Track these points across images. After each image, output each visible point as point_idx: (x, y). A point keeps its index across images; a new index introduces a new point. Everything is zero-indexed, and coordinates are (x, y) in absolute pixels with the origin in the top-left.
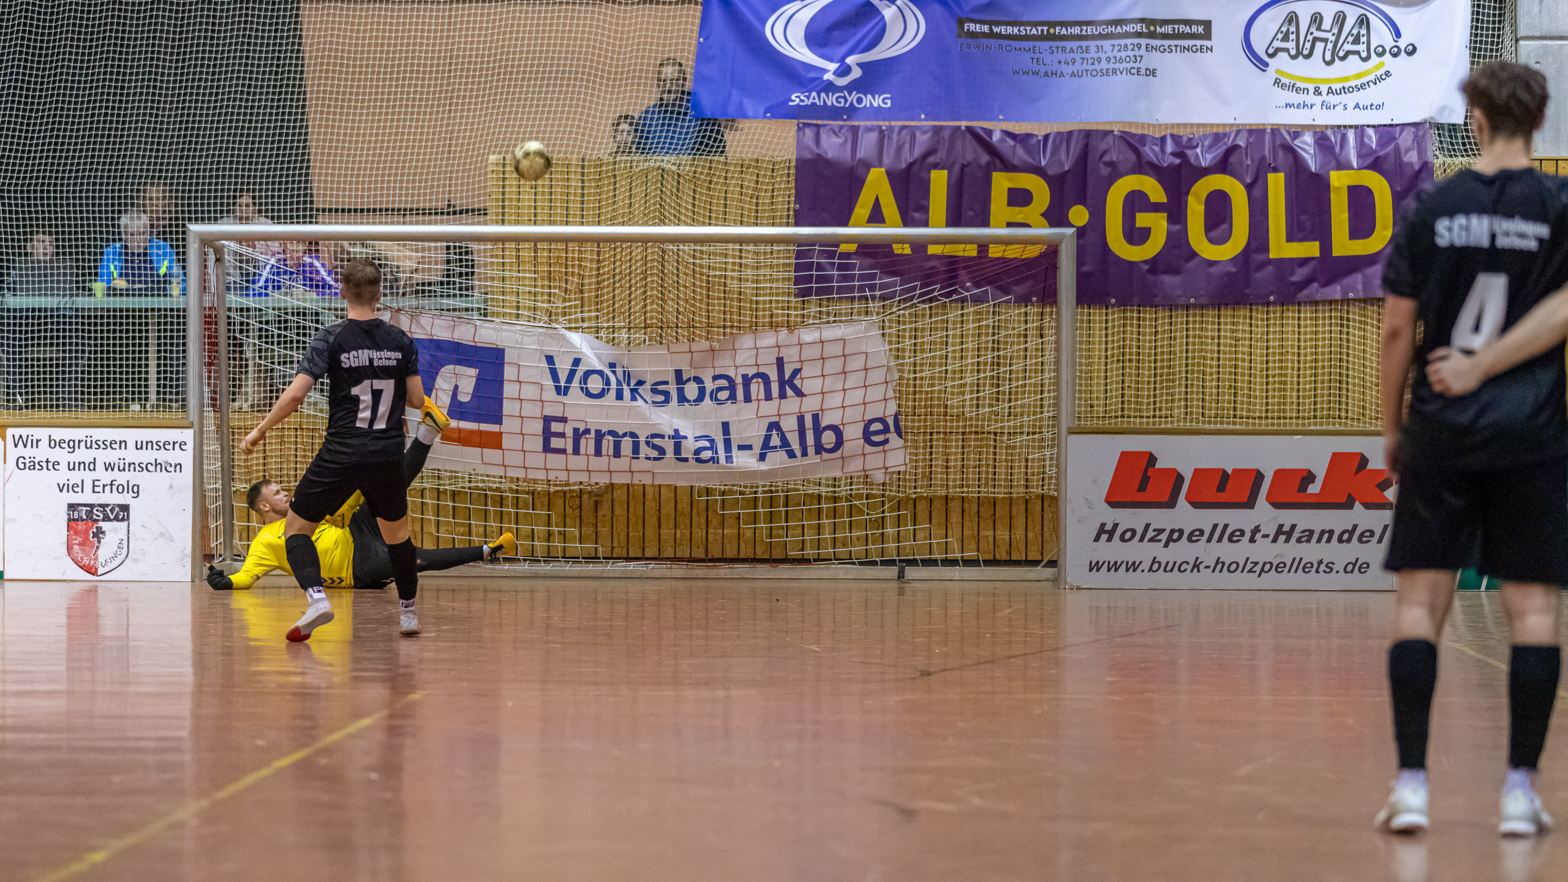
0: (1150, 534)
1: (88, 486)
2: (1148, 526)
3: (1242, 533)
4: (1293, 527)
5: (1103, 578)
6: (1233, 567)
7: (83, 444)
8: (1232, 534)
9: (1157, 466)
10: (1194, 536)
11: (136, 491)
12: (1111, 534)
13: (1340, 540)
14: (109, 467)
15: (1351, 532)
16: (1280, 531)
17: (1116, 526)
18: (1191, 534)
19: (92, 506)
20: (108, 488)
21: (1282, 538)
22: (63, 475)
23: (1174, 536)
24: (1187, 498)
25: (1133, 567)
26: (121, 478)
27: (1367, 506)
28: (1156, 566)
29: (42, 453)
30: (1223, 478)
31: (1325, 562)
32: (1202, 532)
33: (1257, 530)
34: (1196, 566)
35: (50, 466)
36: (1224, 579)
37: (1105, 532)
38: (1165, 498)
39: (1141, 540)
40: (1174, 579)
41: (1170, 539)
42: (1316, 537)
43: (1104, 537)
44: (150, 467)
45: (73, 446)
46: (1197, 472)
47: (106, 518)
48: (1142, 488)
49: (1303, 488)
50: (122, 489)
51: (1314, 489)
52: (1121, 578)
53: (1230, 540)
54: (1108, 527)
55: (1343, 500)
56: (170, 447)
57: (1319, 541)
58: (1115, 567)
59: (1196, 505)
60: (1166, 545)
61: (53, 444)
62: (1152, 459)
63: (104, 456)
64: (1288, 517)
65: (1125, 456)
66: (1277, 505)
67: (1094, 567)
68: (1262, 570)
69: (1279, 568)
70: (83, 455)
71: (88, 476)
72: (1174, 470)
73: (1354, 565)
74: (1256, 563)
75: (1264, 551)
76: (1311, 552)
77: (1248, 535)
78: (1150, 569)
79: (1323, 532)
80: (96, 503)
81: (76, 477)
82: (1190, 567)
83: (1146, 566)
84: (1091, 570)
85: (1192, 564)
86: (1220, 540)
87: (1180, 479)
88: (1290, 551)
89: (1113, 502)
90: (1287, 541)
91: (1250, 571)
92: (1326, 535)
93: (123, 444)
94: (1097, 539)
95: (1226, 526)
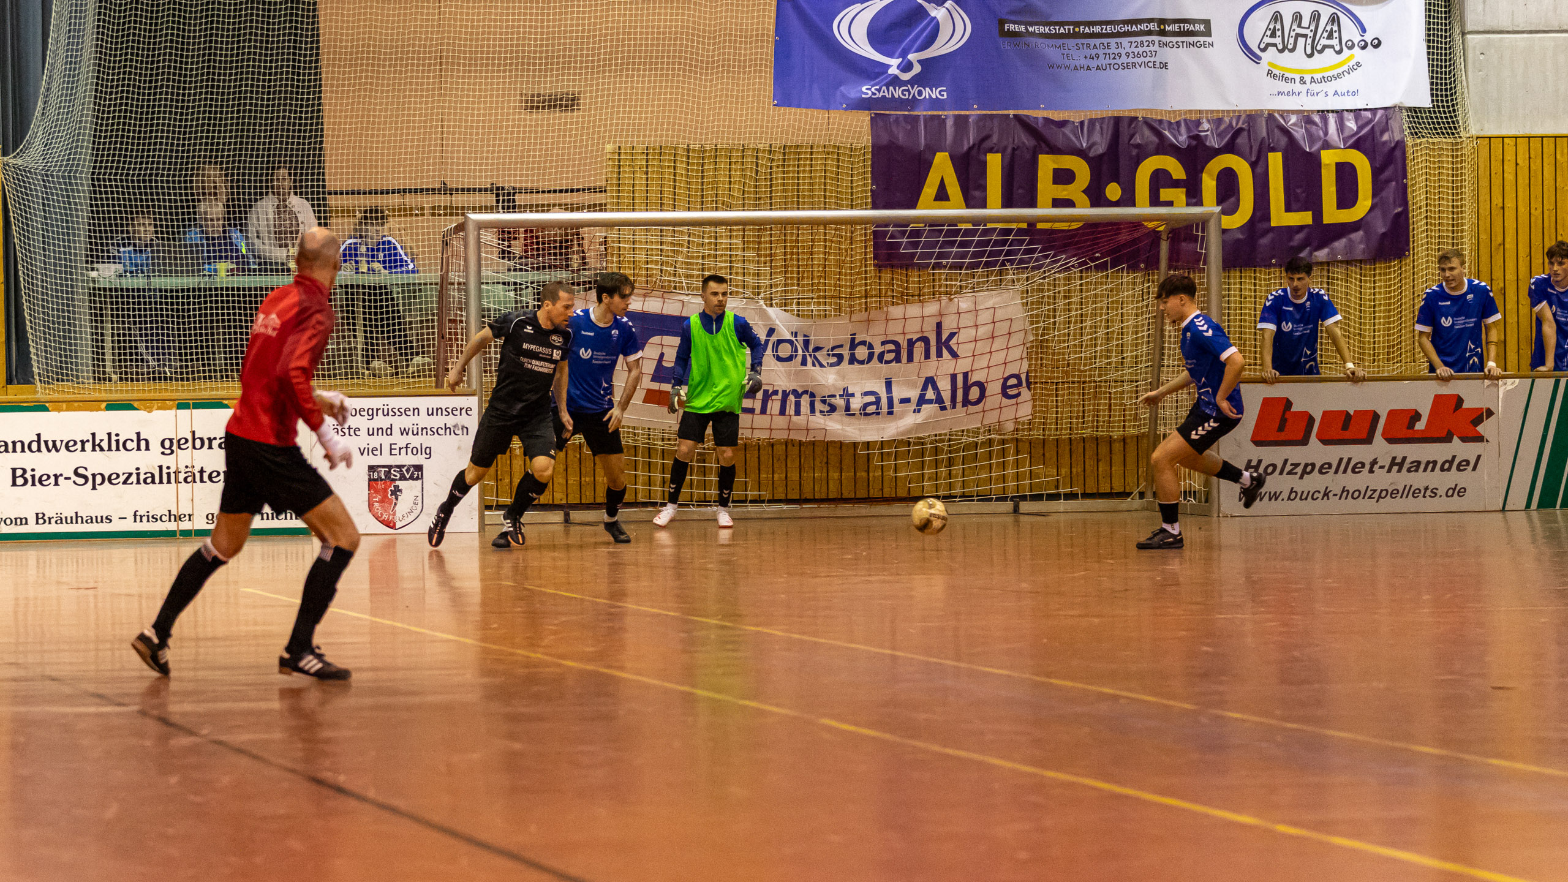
0: (1288, 468)
1: (386, 450)
2: (1286, 461)
3: (1363, 465)
4: (1404, 459)
7: (380, 412)
8: (1354, 467)
9: (1293, 409)
10: (1324, 468)
11: (428, 452)
13: (1442, 469)
14: (404, 432)
15: (1451, 462)
16: (1393, 462)
17: (1260, 461)
18: (1322, 467)
19: (390, 467)
20: (404, 451)
21: (1395, 468)
22: (363, 440)
23: (1308, 469)
24: (1317, 436)
25: (1275, 496)
26: (415, 441)
27: (1464, 439)
28: (1293, 495)
30: (1348, 418)
31: (1431, 488)
32: (1330, 465)
33: (1374, 462)
34: (1326, 494)
35: (352, 432)
36: (1349, 505)
38: (1300, 437)
39: (1281, 473)
40: (1308, 506)
41: (1304, 472)
42: (1422, 467)
44: (441, 432)
45: (372, 413)
46: (1325, 413)
47: (404, 478)
48: (1281, 429)
49: (1411, 426)
50: (416, 451)
51: (1420, 426)
52: (1265, 506)
53: (1353, 471)
55: (1444, 434)
56: (457, 413)
57: (1425, 470)
59: (1325, 442)
60: (1301, 477)
62: (1288, 403)
63: (399, 422)
64: (1400, 450)
65: (1267, 402)
66: (1391, 440)
68: (1380, 497)
69: (1394, 494)
70: (380, 421)
71: (386, 441)
72: (1306, 413)
73: (1454, 490)
74: (1375, 491)
75: (1382, 480)
76: (1419, 479)
77: (1368, 467)
78: (1289, 498)
79: (1428, 463)
80: (393, 463)
81: (375, 441)
82: (1321, 495)
83: (1285, 495)
85: (1322, 492)
86: (1345, 472)
87: (1311, 420)
88: (1403, 479)
89: (1258, 442)
90: (1399, 471)
91: (1370, 498)
92: (1431, 466)
93: (416, 410)
95: (1350, 460)
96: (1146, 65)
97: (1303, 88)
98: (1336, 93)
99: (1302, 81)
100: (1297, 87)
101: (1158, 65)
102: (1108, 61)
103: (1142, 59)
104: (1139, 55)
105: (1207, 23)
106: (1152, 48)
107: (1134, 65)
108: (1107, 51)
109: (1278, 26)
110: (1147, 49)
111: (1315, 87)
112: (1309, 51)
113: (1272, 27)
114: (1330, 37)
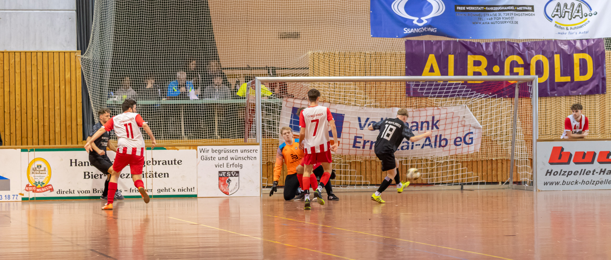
0: (562, 173)
1: (225, 165)
2: (562, 170)
3: (590, 172)
4: (605, 169)
5: (548, 187)
6: (587, 183)
7: (223, 151)
8: (587, 172)
9: (565, 151)
10: (576, 173)
11: (241, 166)
12: (551, 173)
14: (232, 159)
16: (601, 171)
17: (552, 170)
18: (575, 173)
19: (227, 172)
20: (232, 166)
21: (602, 173)
22: (217, 162)
23: (570, 173)
24: (574, 161)
25: (557, 183)
26: (236, 162)
28: (564, 183)
29: (210, 154)
30: (584, 155)
32: (578, 172)
33: (594, 171)
34: (576, 183)
35: (212, 159)
36: (585, 187)
37: (549, 173)
38: (566, 161)
39: (560, 175)
40: (570, 187)
41: (568, 174)
43: (548, 174)
44: (246, 159)
45: (220, 152)
46: (576, 153)
47: (231, 176)
48: (560, 158)
49: (608, 157)
50: (236, 166)
52: (554, 187)
53: (587, 174)
54: (550, 171)
56: (252, 152)
58: (552, 184)
59: (576, 163)
60: (567, 176)
61: (213, 151)
62: (562, 149)
63: (230, 155)
64: (604, 166)
65: (555, 148)
66: (600, 163)
67: (546, 184)
68: (596, 184)
69: (601, 183)
70: (223, 155)
71: (225, 162)
72: (569, 152)
74: (594, 181)
75: (597, 177)
77: (592, 172)
78: (563, 184)
80: (228, 171)
81: (221, 162)
82: (574, 183)
83: (561, 183)
84: (545, 185)
85: (575, 182)
86: (583, 174)
87: (571, 155)
88: (605, 177)
89: (551, 163)
90: (603, 174)
91: (593, 184)
93: (237, 151)
94: (546, 175)
95: (585, 170)
96: (510, 22)
97: (567, 31)
98: (580, 33)
99: (567, 29)
100: (565, 31)
101: (514, 22)
102: (496, 20)
103: (508, 20)
104: (507, 19)
105: (532, 7)
106: (512, 16)
107: (505, 22)
108: (495, 17)
109: (559, 8)
110: (510, 16)
111: (572, 31)
112: (570, 18)
113: (557, 8)
114: (578, 12)
